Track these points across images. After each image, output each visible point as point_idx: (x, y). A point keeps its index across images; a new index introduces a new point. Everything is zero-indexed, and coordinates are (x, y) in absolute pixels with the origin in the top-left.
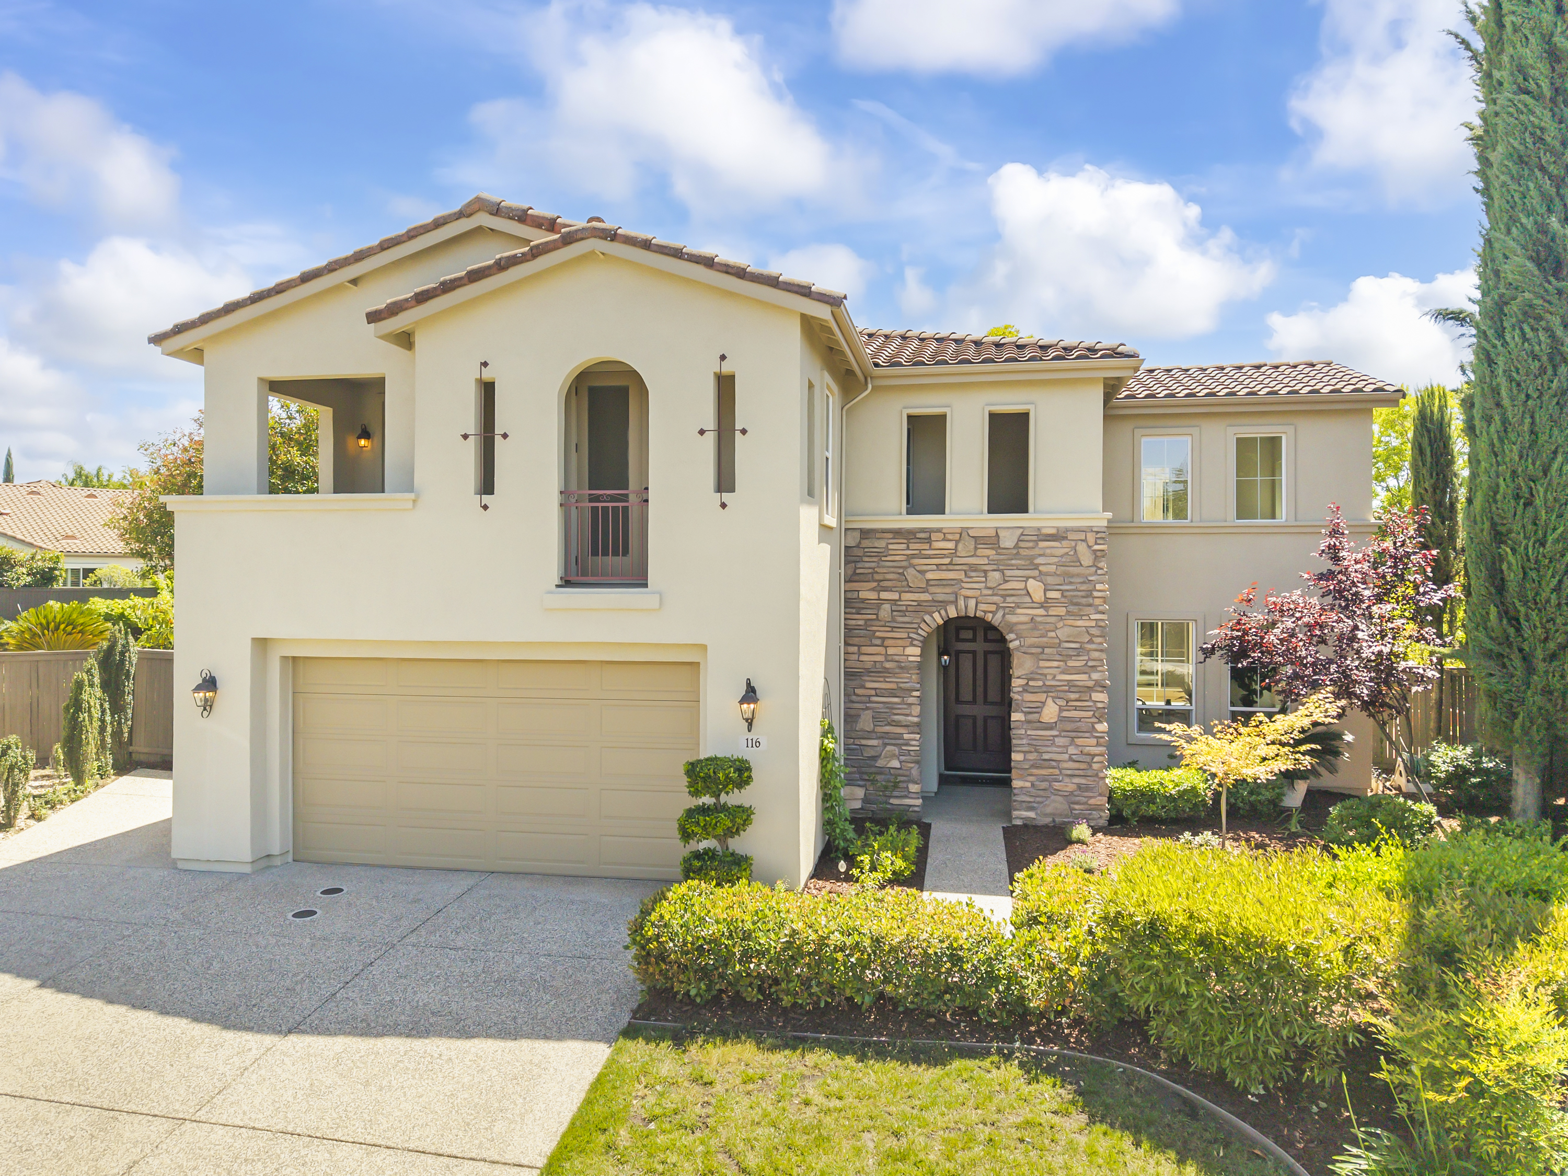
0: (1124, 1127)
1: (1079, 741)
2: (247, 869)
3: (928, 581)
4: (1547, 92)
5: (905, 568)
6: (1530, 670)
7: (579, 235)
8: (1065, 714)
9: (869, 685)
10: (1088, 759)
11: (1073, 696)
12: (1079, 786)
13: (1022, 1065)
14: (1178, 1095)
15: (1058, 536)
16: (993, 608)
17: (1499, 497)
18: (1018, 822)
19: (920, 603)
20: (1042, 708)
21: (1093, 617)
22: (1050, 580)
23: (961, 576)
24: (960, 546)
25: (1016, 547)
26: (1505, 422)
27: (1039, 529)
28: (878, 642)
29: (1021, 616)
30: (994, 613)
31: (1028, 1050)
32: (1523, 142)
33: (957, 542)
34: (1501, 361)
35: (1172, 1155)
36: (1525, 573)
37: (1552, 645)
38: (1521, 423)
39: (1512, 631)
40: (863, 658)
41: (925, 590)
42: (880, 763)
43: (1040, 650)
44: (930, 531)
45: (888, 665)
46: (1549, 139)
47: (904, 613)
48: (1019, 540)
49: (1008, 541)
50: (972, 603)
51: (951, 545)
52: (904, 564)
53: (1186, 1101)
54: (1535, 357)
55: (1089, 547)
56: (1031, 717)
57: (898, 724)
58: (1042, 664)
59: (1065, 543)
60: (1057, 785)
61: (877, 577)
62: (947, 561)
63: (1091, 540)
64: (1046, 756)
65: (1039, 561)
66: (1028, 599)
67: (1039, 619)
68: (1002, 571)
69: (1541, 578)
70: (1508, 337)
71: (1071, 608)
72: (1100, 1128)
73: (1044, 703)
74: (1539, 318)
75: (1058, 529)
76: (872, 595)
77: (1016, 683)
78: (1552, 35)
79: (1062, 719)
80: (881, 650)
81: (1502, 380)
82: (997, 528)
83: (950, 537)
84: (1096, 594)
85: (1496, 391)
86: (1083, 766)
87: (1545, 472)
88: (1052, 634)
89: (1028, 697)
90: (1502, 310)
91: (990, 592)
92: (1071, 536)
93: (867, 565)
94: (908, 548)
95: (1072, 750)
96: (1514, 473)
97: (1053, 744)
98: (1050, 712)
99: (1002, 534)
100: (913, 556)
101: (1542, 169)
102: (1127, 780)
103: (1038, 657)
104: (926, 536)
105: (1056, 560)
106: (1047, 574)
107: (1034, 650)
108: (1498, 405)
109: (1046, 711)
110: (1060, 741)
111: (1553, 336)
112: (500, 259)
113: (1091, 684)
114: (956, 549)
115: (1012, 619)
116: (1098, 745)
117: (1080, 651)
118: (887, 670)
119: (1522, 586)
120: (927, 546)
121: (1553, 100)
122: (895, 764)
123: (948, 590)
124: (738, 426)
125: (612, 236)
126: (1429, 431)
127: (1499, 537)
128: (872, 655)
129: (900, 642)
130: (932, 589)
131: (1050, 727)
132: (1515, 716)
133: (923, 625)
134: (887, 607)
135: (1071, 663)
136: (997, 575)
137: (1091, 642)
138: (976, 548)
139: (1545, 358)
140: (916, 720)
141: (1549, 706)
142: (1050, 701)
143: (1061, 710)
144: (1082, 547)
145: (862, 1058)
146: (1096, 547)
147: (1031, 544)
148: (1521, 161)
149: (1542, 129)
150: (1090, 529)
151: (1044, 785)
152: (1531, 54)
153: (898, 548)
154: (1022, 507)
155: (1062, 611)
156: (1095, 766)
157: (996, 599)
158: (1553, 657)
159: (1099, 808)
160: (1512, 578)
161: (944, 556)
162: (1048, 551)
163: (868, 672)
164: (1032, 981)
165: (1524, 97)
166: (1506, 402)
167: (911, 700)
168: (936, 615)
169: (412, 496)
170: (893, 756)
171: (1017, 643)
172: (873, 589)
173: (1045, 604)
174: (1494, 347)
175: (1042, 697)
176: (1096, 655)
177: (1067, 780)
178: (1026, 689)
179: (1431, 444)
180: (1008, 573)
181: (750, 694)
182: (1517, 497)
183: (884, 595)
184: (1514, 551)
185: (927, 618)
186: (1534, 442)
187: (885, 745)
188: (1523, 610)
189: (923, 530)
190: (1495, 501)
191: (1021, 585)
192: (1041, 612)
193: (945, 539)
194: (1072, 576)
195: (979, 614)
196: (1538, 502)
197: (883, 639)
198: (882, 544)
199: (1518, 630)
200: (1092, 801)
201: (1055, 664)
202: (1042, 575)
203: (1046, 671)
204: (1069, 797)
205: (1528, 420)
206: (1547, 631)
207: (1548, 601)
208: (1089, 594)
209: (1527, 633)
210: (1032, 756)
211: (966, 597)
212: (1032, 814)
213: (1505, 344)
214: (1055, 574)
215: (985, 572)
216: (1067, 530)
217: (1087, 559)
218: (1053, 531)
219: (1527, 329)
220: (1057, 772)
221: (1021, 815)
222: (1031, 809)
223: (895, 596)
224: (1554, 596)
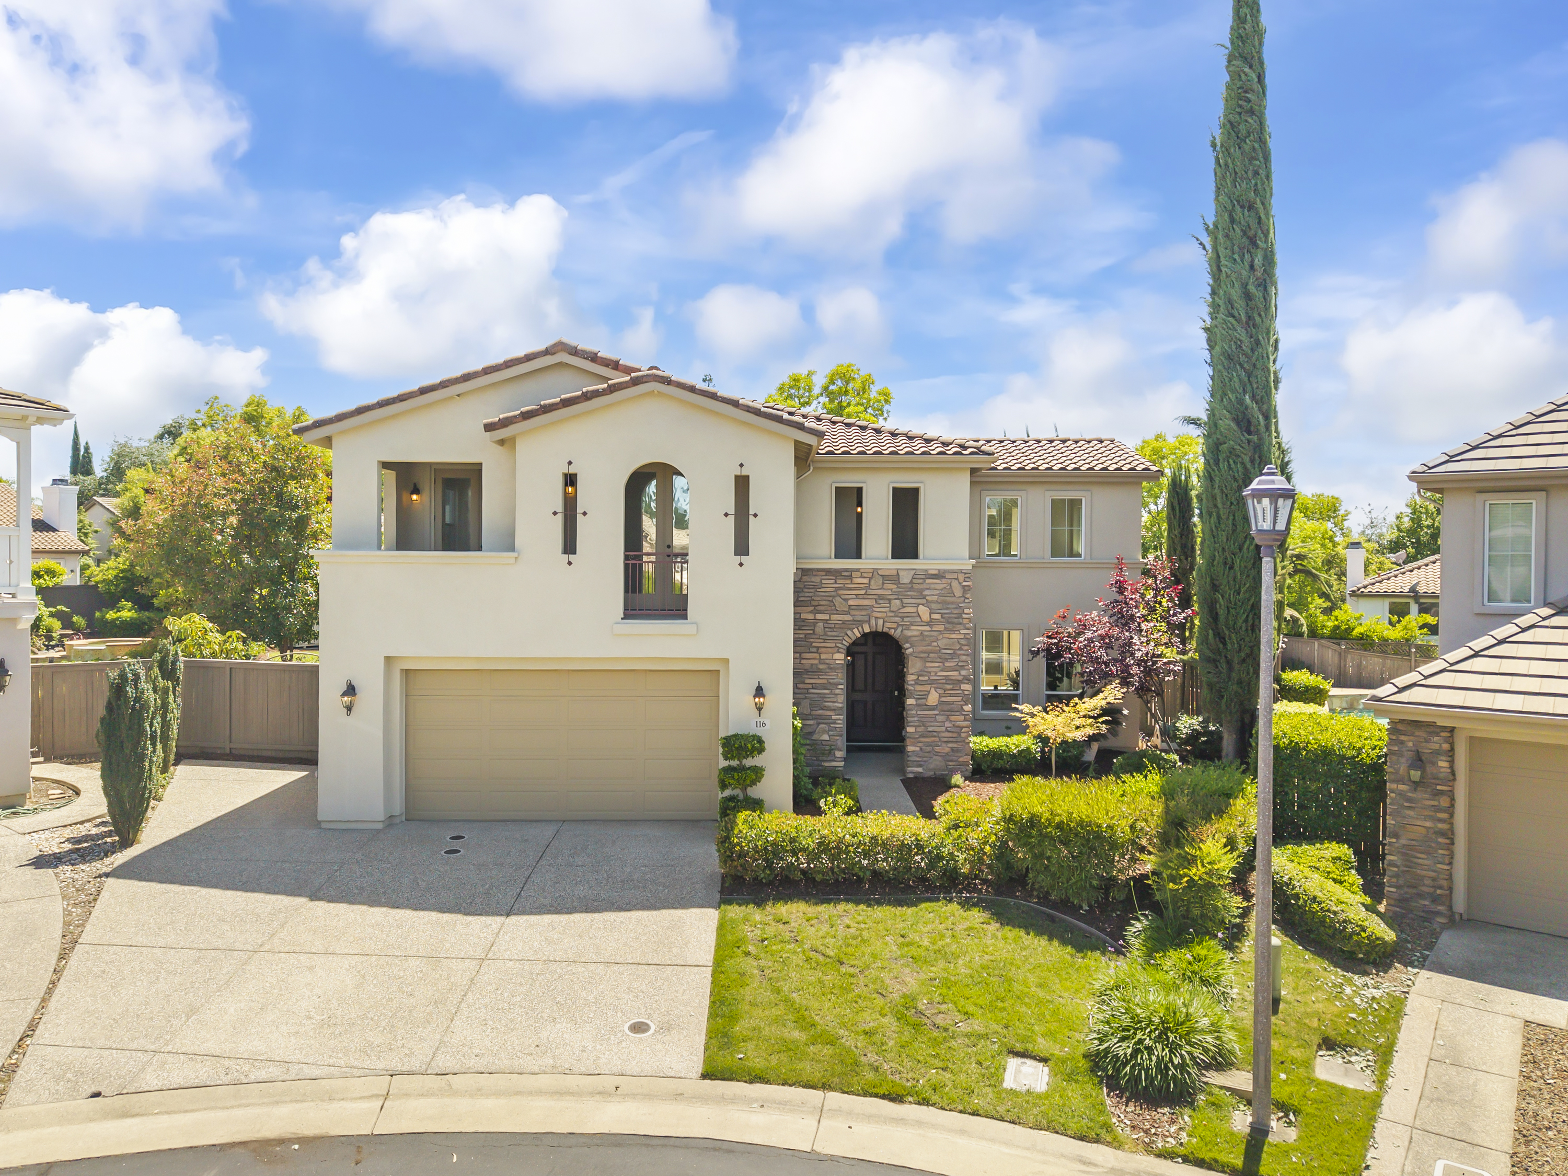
0: (1020, 927)
1: (952, 718)
2: (380, 826)
3: (850, 606)
4: (1244, 319)
5: (834, 597)
6: (1230, 668)
7: (645, 380)
8: (943, 699)
9: (807, 681)
10: (958, 730)
11: (949, 687)
12: (952, 749)
13: (959, 904)
14: (1044, 913)
15: (940, 575)
16: (894, 625)
17: (1215, 563)
18: (911, 776)
19: (844, 622)
20: (927, 695)
21: (962, 632)
22: (933, 606)
23: (872, 602)
24: (872, 582)
25: (911, 582)
26: (1219, 517)
27: (926, 570)
28: (814, 650)
29: (914, 631)
30: (895, 629)
31: (961, 897)
32: (1230, 347)
33: (870, 579)
34: (1217, 479)
35: (1046, 937)
36: (1229, 611)
37: (1243, 655)
38: (1228, 518)
39: (1221, 646)
40: (803, 661)
41: (848, 613)
42: (815, 737)
43: (926, 655)
44: (852, 570)
45: (821, 667)
46: (1244, 348)
47: (832, 629)
48: (913, 578)
49: (905, 579)
50: (880, 622)
51: (866, 581)
52: (833, 594)
53: (1049, 915)
54: (1236, 480)
55: (960, 583)
56: (920, 702)
57: (828, 709)
58: (928, 664)
59: (944, 581)
60: (937, 749)
61: (813, 603)
62: (863, 592)
63: (961, 577)
64: (930, 729)
65: (926, 593)
66: (918, 620)
67: (926, 633)
68: (901, 599)
69: (1238, 614)
70: (1221, 465)
71: (948, 626)
72: (1007, 928)
73: (929, 692)
74: (1238, 456)
75: (939, 570)
76: (811, 616)
77: (910, 678)
78: (1247, 284)
79: (941, 703)
80: (816, 655)
81: (1217, 491)
82: (898, 569)
83: (865, 575)
84: (964, 616)
85: (1214, 497)
86: (955, 735)
87: (1240, 549)
88: (935, 644)
89: (919, 688)
90: (1218, 448)
91: (892, 614)
92: (948, 576)
93: (808, 593)
94: (836, 583)
95: (947, 724)
96: (1223, 549)
97: (936, 720)
98: (933, 698)
99: (901, 573)
100: (840, 589)
101: (1240, 364)
102: (984, 744)
103: (925, 660)
104: (848, 574)
105: (938, 592)
106: (932, 602)
107: (922, 655)
108: (1216, 506)
109: (930, 697)
110: (940, 718)
111: (1245, 468)
112: (587, 392)
113: (960, 678)
114: (869, 584)
115: (908, 633)
116: (965, 720)
117: (953, 655)
118: (820, 671)
119: (1227, 619)
120: (849, 581)
121: (1247, 323)
122: (826, 737)
123: (864, 613)
124: (751, 512)
125: (667, 381)
126: (1177, 493)
127: (1215, 587)
128: (811, 659)
129: (830, 650)
130: (853, 612)
131: (932, 708)
132: (1223, 697)
133: (846, 638)
134: (821, 625)
135: (947, 664)
136: (898, 602)
137: (960, 649)
138: (883, 583)
139: (1241, 481)
140: (840, 705)
141: (1240, 690)
142: (933, 690)
143: (940, 696)
144: (955, 584)
145: (869, 906)
146: (965, 584)
147: (921, 581)
148: (1229, 358)
149: (1241, 341)
150: (961, 571)
151: (929, 749)
152: (1235, 293)
153: (828, 582)
154: (913, 554)
155: (941, 628)
156: (963, 735)
157: (897, 619)
158: (1244, 660)
159: (966, 764)
160: (1222, 612)
161: (861, 589)
162: (933, 586)
163: (807, 671)
164: (961, 857)
165: (1231, 319)
166: (1220, 505)
167: (837, 691)
168: (855, 631)
169: (514, 554)
170: (824, 732)
171: (911, 650)
172: (811, 612)
173: (930, 623)
174: (1213, 470)
175: (927, 688)
176: (964, 658)
177: (944, 745)
178: (917, 682)
179: (1179, 504)
180: (905, 601)
181: (759, 692)
182: (1225, 563)
183: (819, 616)
184: (1222, 596)
185: (849, 633)
186: (1234, 531)
187: (819, 724)
188: (1227, 633)
189: (846, 570)
190: (1213, 566)
191: (914, 610)
192: (928, 628)
193: (862, 577)
194: (948, 603)
195: (886, 630)
196: (1236, 567)
197: (818, 648)
198: (818, 579)
199: (1225, 644)
200: (961, 759)
201: (937, 664)
202: (928, 604)
203: (930, 670)
204: (945, 757)
205: (1231, 517)
206: (1240, 646)
207: (1241, 628)
208: (960, 616)
209: (1229, 646)
210: (920, 729)
211: (876, 618)
212: (920, 770)
213: (1219, 470)
214: (937, 602)
215: (890, 600)
216: (945, 571)
217: (958, 592)
218: (936, 572)
219: (1231, 462)
220: (937, 739)
221: (913, 770)
222: (920, 766)
223: (827, 617)
224: (1244, 625)
